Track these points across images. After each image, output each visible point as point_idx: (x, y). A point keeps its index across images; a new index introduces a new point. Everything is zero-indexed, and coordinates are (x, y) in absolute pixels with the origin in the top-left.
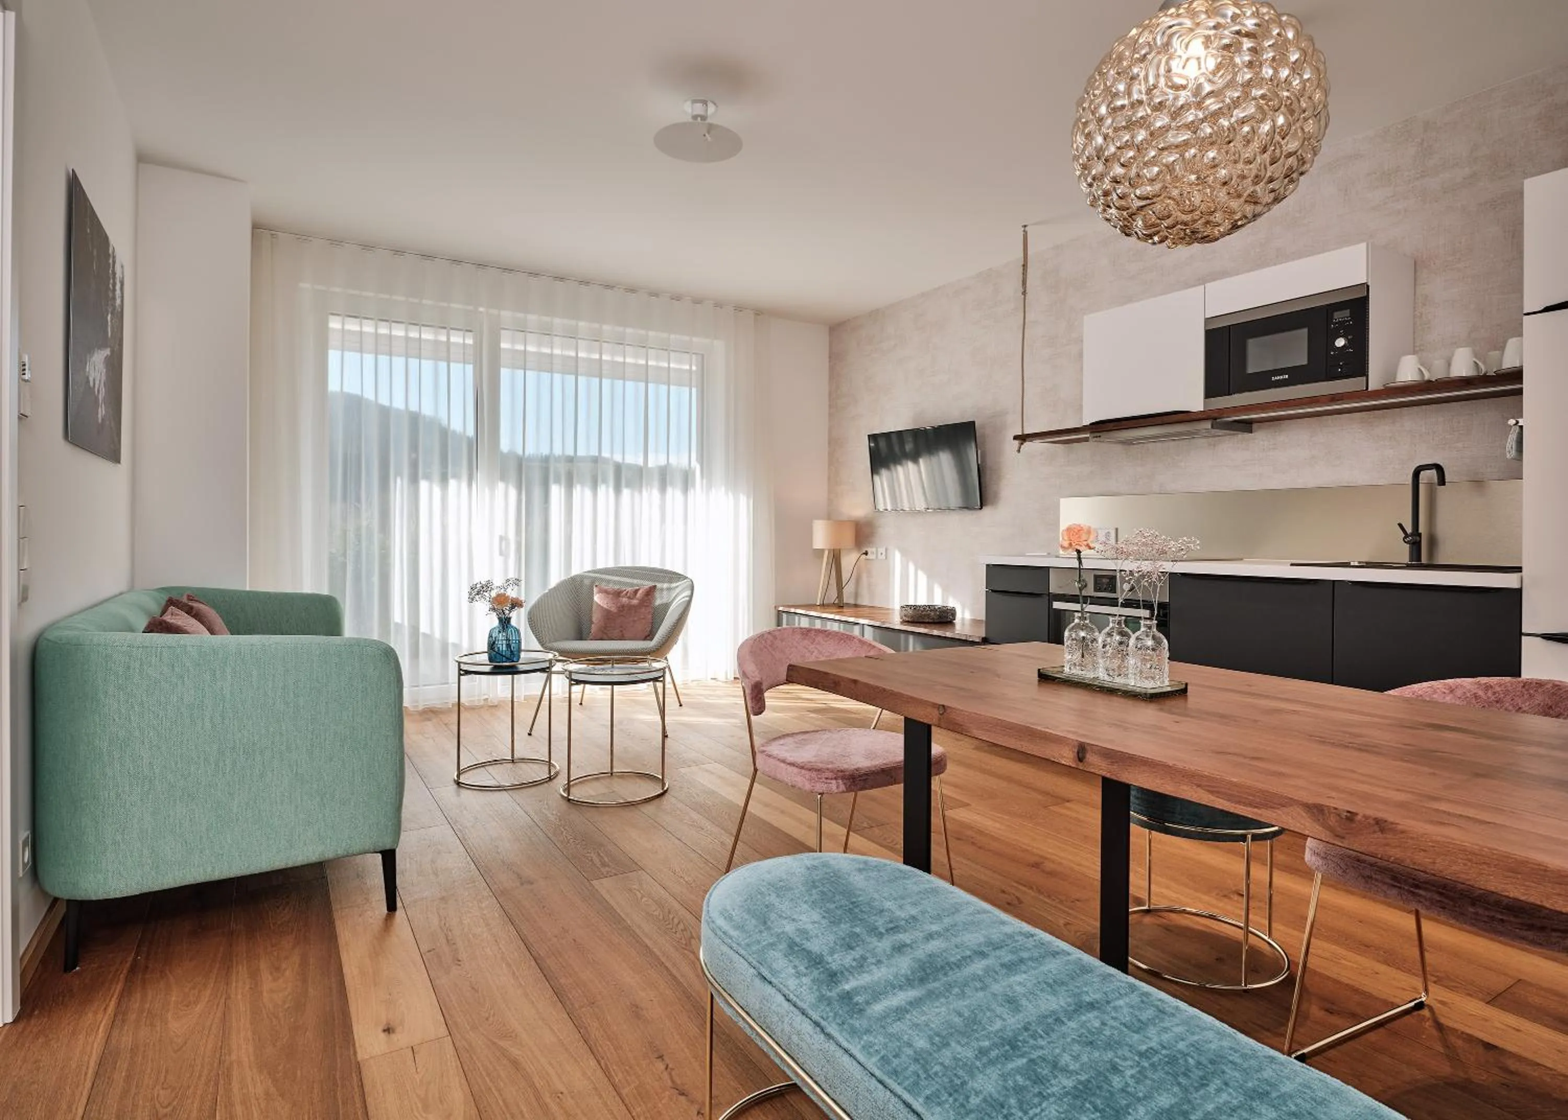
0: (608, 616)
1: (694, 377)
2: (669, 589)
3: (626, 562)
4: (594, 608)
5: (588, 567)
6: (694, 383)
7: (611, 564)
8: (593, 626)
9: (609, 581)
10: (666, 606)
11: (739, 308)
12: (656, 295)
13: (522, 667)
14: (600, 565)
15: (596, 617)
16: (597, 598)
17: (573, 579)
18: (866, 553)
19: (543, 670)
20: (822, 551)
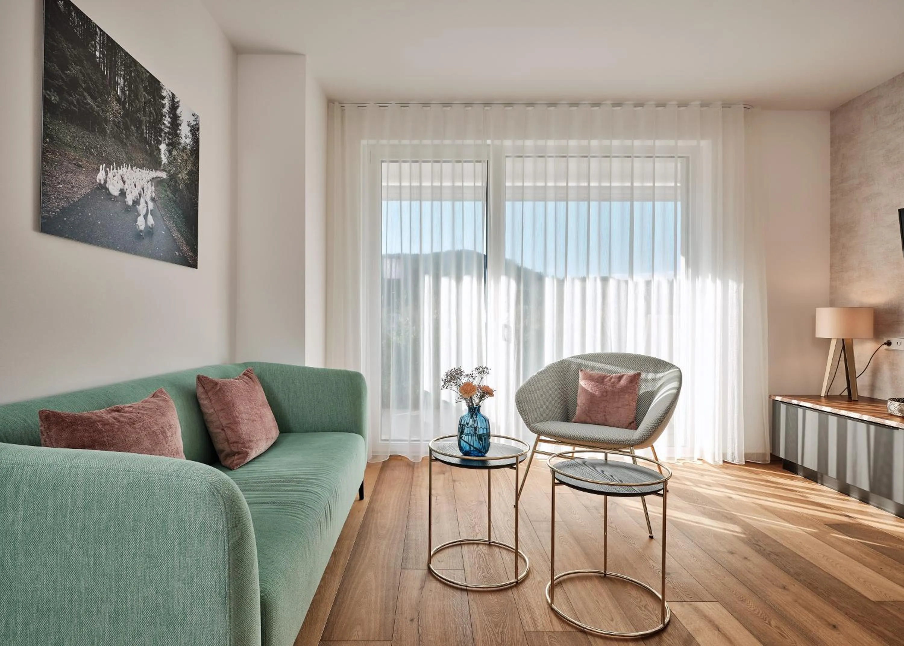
0: (592, 398)
1: (679, 191)
2: (654, 380)
3: (613, 348)
4: (579, 390)
5: (577, 352)
6: (679, 197)
7: (598, 351)
8: (578, 408)
9: (593, 368)
10: (651, 395)
11: (727, 105)
12: (641, 105)
13: (492, 463)
14: (589, 351)
15: (581, 400)
16: (582, 383)
17: (562, 362)
18: (889, 344)
19: (510, 466)
20: (828, 341)
